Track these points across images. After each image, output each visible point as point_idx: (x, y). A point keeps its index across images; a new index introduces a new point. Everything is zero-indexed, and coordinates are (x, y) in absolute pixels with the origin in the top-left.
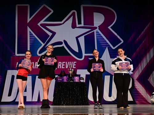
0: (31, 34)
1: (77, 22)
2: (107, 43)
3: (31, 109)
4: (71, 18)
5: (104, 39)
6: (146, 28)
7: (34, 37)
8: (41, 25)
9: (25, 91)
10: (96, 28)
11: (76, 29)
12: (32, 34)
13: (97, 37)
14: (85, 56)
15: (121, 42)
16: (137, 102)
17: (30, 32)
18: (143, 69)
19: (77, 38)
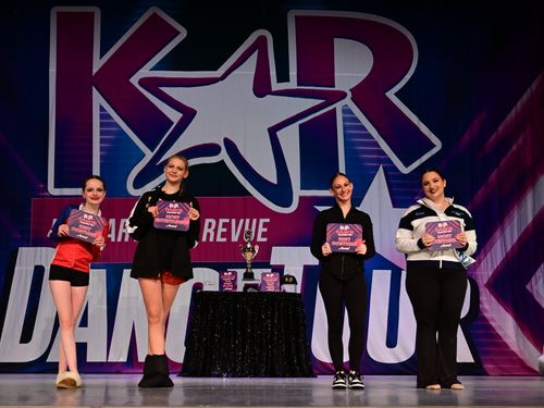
0: (104, 116)
1: (273, 73)
3: (104, 390)
4: (253, 59)
5: (370, 136)
6: (525, 97)
7: (117, 125)
8: (142, 82)
9: (80, 326)
10: (342, 95)
12: (109, 117)
13: (345, 128)
14: (302, 199)
16: (488, 366)
17: (102, 109)
18: (509, 247)
19: (273, 131)
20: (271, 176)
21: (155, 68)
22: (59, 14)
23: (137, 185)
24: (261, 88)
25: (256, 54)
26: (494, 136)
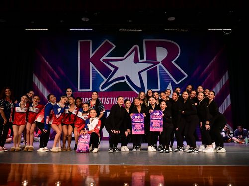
0: (93, 69)
1: (139, 57)
2: (171, 78)
5: (167, 74)
6: (212, 62)
7: (96, 72)
8: (103, 60)
10: (159, 63)
11: (138, 63)
13: (160, 72)
15: (185, 76)
19: (139, 73)
20: (139, 85)
21: (107, 56)
22: (81, 42)
23: (102, 88)
24: (136, 61)
25: (134, 52)
26: (202, 74)
